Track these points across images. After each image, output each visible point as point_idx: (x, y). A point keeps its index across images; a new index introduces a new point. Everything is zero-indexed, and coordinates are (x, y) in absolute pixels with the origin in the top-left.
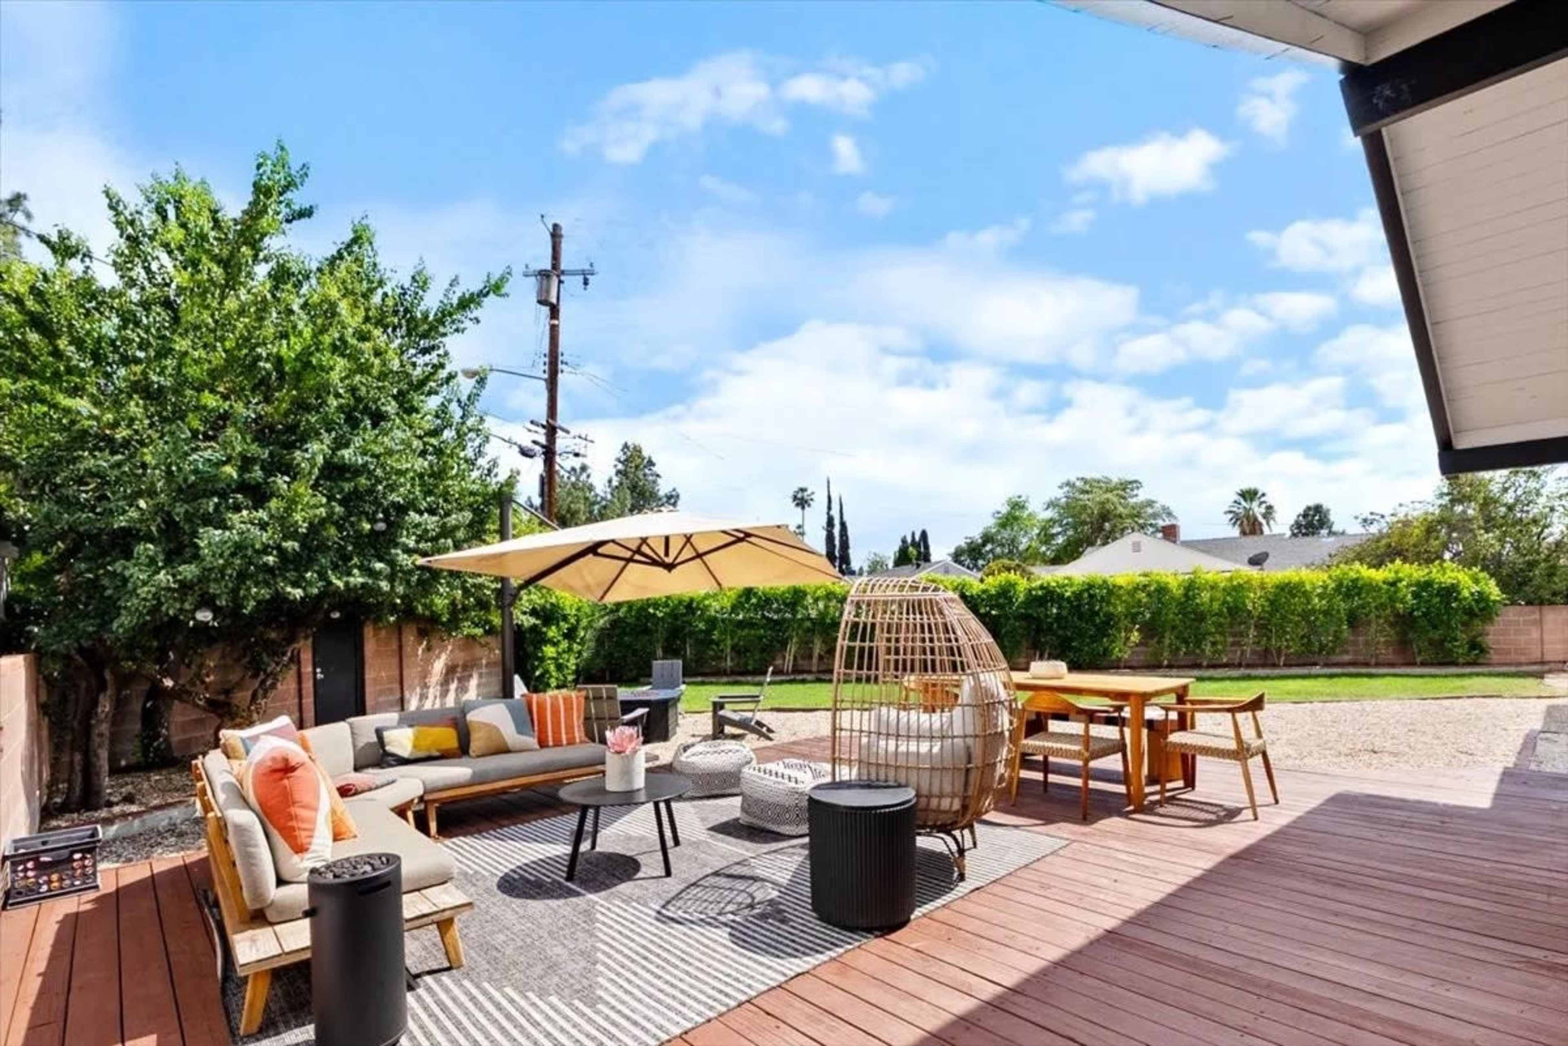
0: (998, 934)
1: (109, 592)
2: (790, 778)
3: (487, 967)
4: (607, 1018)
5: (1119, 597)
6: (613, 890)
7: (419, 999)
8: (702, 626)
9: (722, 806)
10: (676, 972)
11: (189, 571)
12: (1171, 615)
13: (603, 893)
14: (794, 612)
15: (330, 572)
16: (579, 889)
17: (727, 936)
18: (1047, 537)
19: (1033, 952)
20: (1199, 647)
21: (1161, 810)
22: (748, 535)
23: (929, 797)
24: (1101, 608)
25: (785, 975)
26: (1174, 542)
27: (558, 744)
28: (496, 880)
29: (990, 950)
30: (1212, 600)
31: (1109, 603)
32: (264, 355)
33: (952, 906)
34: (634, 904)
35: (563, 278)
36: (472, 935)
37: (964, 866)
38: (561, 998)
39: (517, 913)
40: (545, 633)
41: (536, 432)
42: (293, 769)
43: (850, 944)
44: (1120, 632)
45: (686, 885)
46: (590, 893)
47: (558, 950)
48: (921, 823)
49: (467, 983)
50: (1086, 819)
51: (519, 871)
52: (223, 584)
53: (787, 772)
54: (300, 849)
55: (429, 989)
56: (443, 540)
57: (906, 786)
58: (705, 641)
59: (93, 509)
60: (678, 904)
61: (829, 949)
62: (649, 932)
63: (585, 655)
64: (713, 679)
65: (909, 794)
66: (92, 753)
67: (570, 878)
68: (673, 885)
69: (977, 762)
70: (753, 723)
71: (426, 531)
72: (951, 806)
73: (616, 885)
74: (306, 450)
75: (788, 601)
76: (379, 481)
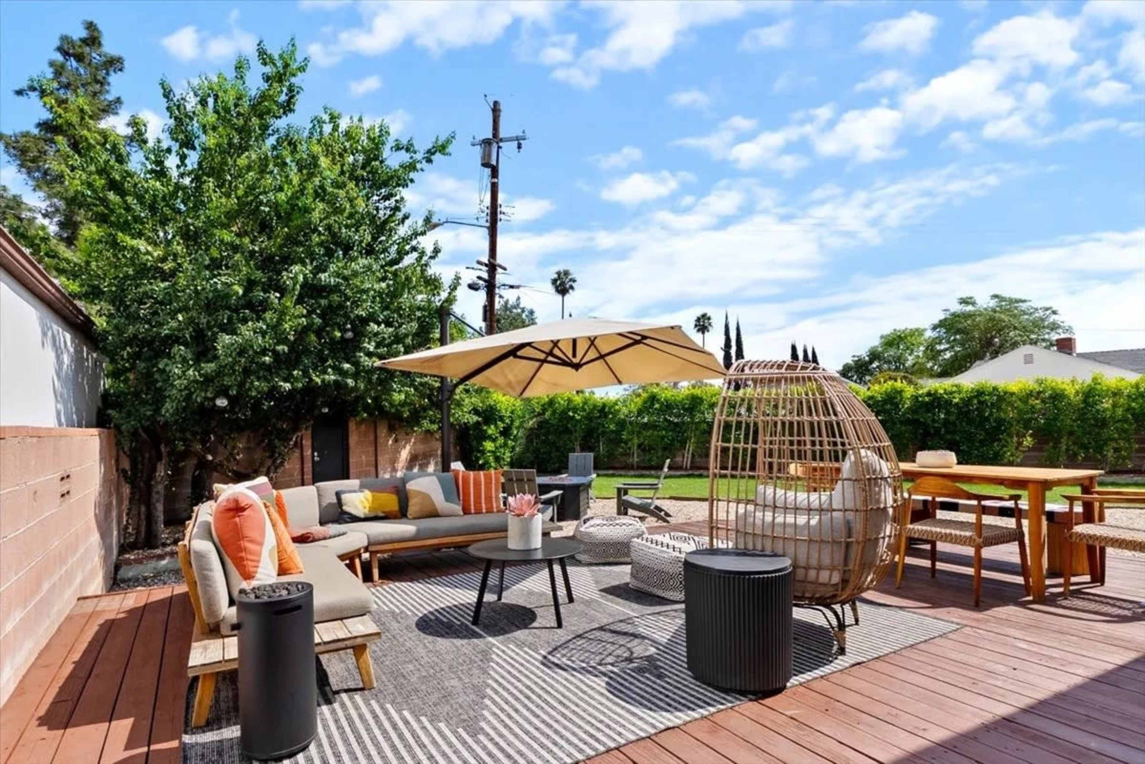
0: (880, 710)
1: (159, 384)
2: (674, 548)
3: (393, 690)
4: (484, 748)
5: (1010, 404)
6: (509, 635)
7: (333, 712)
8: (612, 427)
9: (614, 572)
10: (554, 713)
11: (209, 367)
12: (1068, 421)
13: (501, 638)
14: (692, 416)
15: (311, 371)
16: (482, 633)
17: (604, 685)
18: (932, 353)
19: (920, 733)
20: (1101, 453)
21: (1065, 603)
22: (644, 337)
23: (807, 568)
24: (991, 414)
25: (654, 726)
26: (1070, 354)
27: (478, 512)
28: (416, 619)
29: (871, 726)
30: (1114, 406)
31: (999, 409)
32: (265, 201)
33: (832, 678)
34: (526, 649)
35: (501, 144)
36: (387, 663)
37: (844, 639)
38: (448, 724)
39: (427, 648)
40: (486, 431)
41: (480, 270)
42: (243, 509)
43: (722, 704)
44: (1012, 437)
45: (573, 636)
46: (490, 636)
47: (455, 682)
48: (800, 595)
49: (373, 702)
50: (978, 606)
51: (436, 613)
52: (234, 377)
53: (672, 543)
54: (248, 576)
55: (343, 705)
56: (395, 346)
57: (784, 556)
58: (615, 440)
59: (149, 322)
60: (564, 652)
61: (701, 707)
62: (535, 675)
63: (517, 449)
64: (622, 472)
65: (786, 563)
66: (152, 506)
67: (475, 622)
68: (561, 635)
69: (858, 535)
70: (652, 508)
71: (384, 339)
72: (830, 579)
73: (513, 631)
74: (291, 272)
75: (687, 406)
76: (348, 299)
